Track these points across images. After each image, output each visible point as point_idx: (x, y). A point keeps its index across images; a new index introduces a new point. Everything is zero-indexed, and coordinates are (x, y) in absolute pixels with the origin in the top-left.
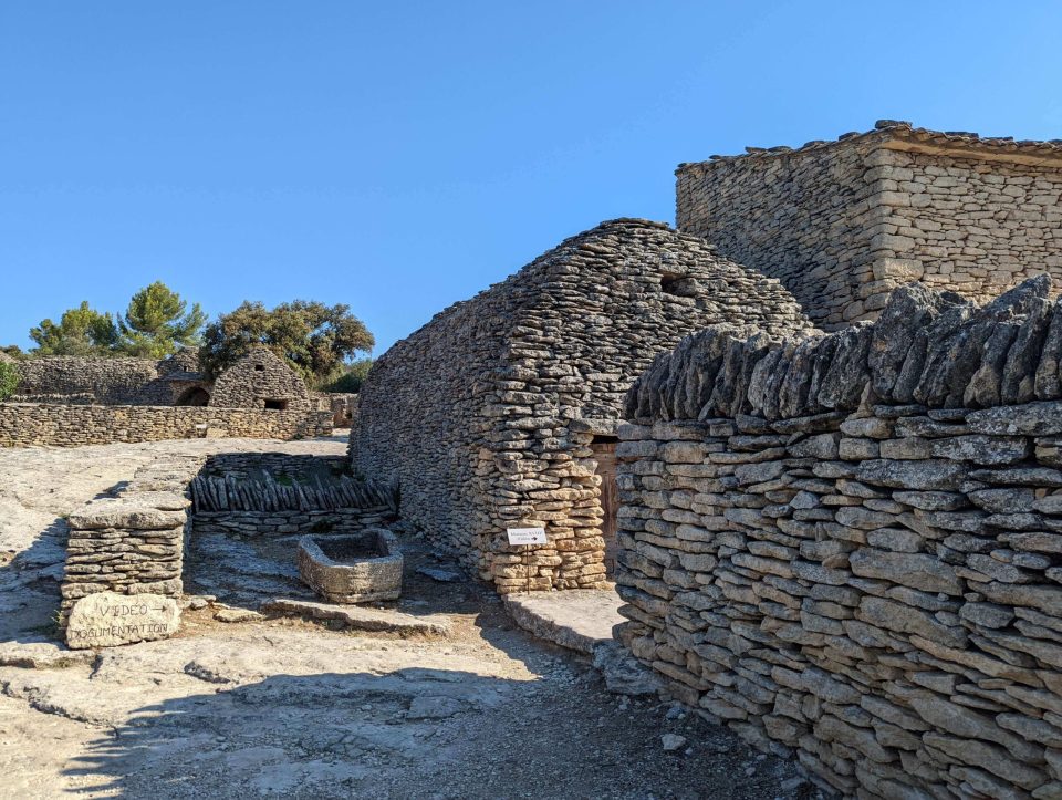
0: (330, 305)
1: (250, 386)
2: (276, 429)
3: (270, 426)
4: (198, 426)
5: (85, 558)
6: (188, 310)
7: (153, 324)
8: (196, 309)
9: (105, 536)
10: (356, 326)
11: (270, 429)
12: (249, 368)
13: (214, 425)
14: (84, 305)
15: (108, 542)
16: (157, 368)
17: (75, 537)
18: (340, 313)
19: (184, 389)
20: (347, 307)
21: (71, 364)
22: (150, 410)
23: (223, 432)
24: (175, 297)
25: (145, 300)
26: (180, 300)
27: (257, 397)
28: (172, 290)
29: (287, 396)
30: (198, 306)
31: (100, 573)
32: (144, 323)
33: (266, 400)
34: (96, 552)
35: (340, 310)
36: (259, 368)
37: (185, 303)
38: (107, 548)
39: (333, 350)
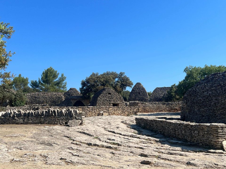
0: (118, 73)
1: (108, 99)
2: (122, 112)
3: (120, 111)
4: (101, 112)
5: (221, 134)
6: (60, 76)
7: (50, 81)
8: (62, 75)
9: (224, 129)
10: (127, 79)
11: (120, 113)
12: (106, 94)
13: (105, 112)
14: (20, 75)
15: (224, 130)
16: (64, 95)
17: (219, 129)
18: (122, 75)
19: (75, 101)
20: (124, 73)
21: (38, 95)
22: (88, 107)
23: (107, 114)
24: (56, 72)
25: (47, 73)
26: (57, 73)
27: (110, 103)
28: (55, 70)
29: (119, 102)
30: (63, 74)
31: (224, 137)
32: (47, 81)
33: (113, 104)
34: (223, 133)
35: (121, 74)
36: (109, 94)
37: (59, 74)
38: (224, 132)
39: (120, 87)
